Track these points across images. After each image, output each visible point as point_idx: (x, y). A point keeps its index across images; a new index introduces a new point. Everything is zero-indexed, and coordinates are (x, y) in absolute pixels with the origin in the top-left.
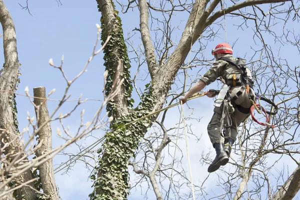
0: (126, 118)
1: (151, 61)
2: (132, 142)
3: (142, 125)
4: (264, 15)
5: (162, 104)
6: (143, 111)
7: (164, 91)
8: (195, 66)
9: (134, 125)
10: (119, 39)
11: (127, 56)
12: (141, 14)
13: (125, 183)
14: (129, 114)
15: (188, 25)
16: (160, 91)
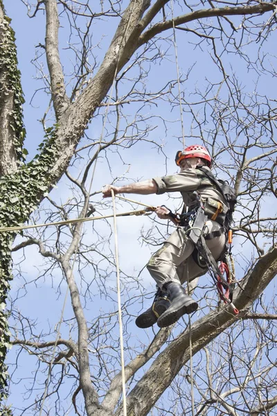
0: (13, 177)
1: (57, 94)
2: (19, 213)
3: (36, 188)
4: (234, 30)
5: (70, 158)
6: (39, 168)
7: (72, 139)
8: (128, 103)
9: (24, 188)
10: (8, 60)
11: (20, 86)
12: (48, 24)
13: (5, 271)
14: (18, 171)
15: (114, 42)
16: (67, 140)
